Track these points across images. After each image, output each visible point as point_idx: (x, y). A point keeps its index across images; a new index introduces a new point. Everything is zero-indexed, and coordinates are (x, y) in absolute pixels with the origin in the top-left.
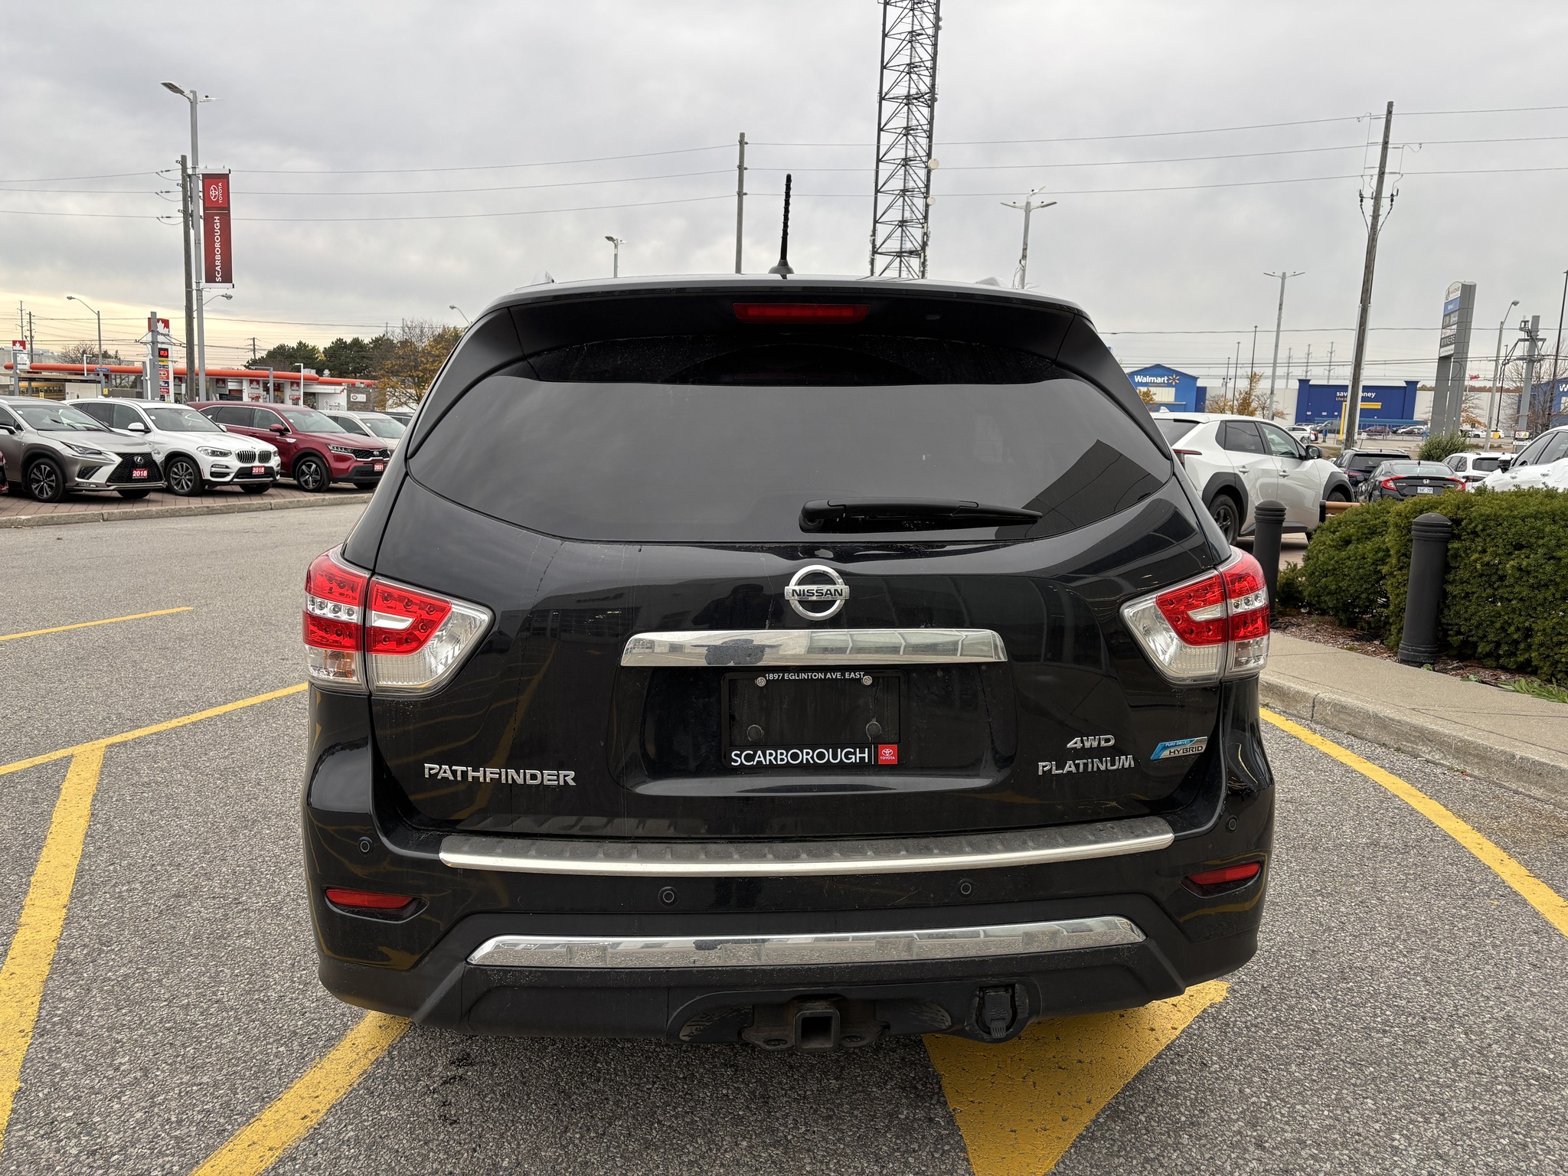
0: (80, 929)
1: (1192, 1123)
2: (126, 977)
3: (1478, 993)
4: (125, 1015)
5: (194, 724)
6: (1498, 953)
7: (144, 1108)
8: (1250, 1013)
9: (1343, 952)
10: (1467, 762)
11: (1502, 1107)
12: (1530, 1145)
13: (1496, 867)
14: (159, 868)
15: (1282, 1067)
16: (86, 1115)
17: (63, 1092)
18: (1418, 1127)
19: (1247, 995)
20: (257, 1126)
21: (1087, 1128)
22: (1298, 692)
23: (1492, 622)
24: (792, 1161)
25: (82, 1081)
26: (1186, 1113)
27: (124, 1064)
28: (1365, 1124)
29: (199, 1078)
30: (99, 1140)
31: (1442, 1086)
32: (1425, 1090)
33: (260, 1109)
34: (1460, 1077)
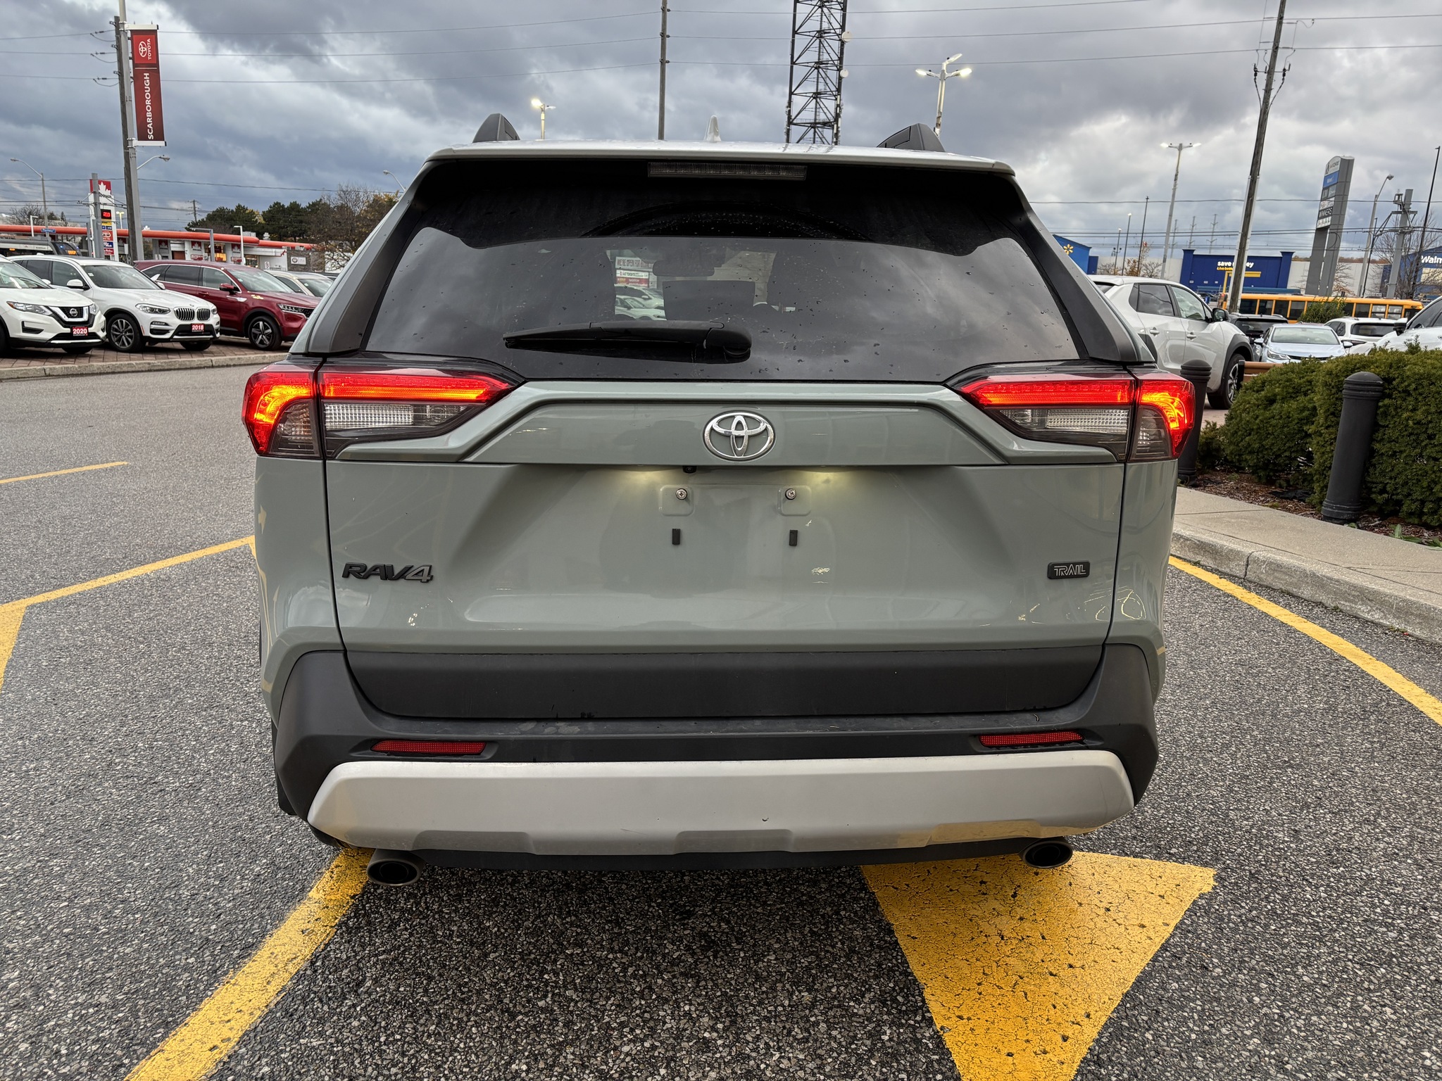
1: (1204, 1041)
2: (25, 871)
4: (20, 918)
5: (121, 583)
7: (31, 1037)
8: (1243, 904)
10: (1408, 622)
15: (1289, 970)
19: (1236, 884)
20: (159, 1059)
21: (1091, 1050)
22: (1231, 550)
23: (1418, 481)
28: (1390, 1039)
29: (96, 997)
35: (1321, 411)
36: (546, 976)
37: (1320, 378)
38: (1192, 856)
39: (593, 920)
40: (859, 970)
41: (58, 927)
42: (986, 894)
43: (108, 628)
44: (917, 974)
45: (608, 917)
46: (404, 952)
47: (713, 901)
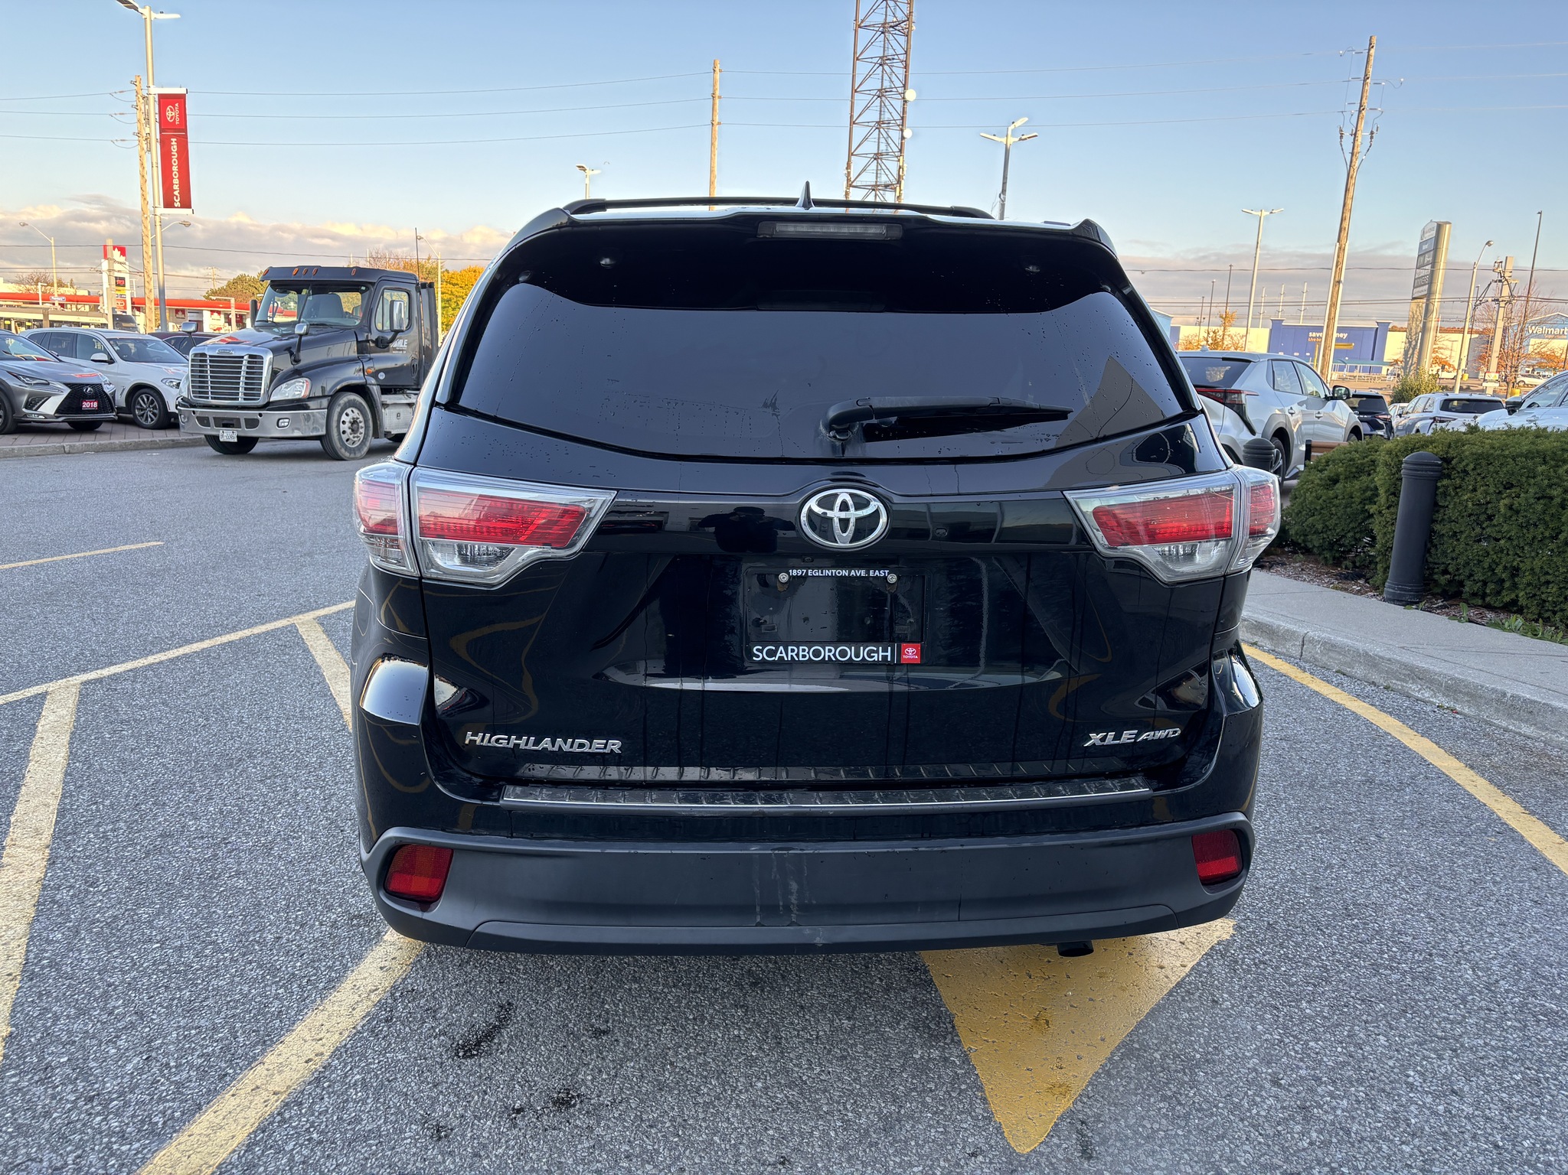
0: (65, 870)
1: (1207, 1061)
2: (115, 918)
3: (1482, 929)
4: (117, 957)
5: (171, 660)
6: (1499, 889)
7: (141, 1053)
8: (1258, 950)
9: (1346, 889)
10: (1457, 701)
11: (1513, 1042)
12: (1543, 1080)
13: (1492, 805)
14: (143, 807)
15: (1293, 1004)
16: (81, 1061)
17: (56, 1036)
18: (1431, 1063)
19: (1254, 932)
20: (260, 1070)
21: (1103, 1066)
22: (1288, 630)
23: (1480, 561)
24: (809, 1101)
25: (76, 1026)
26: (1201, 1050)
27: (118, 1008)
28: (1379, 1061)
29: (197, 1021)
30: (96, 1086)
31: (1452, 1022)
32: (1435, 1025)
33: (263, 1051)
34: (1470, 1013)
35: (1381, 491)
37: (1381, 458)
44: (949, 1007)
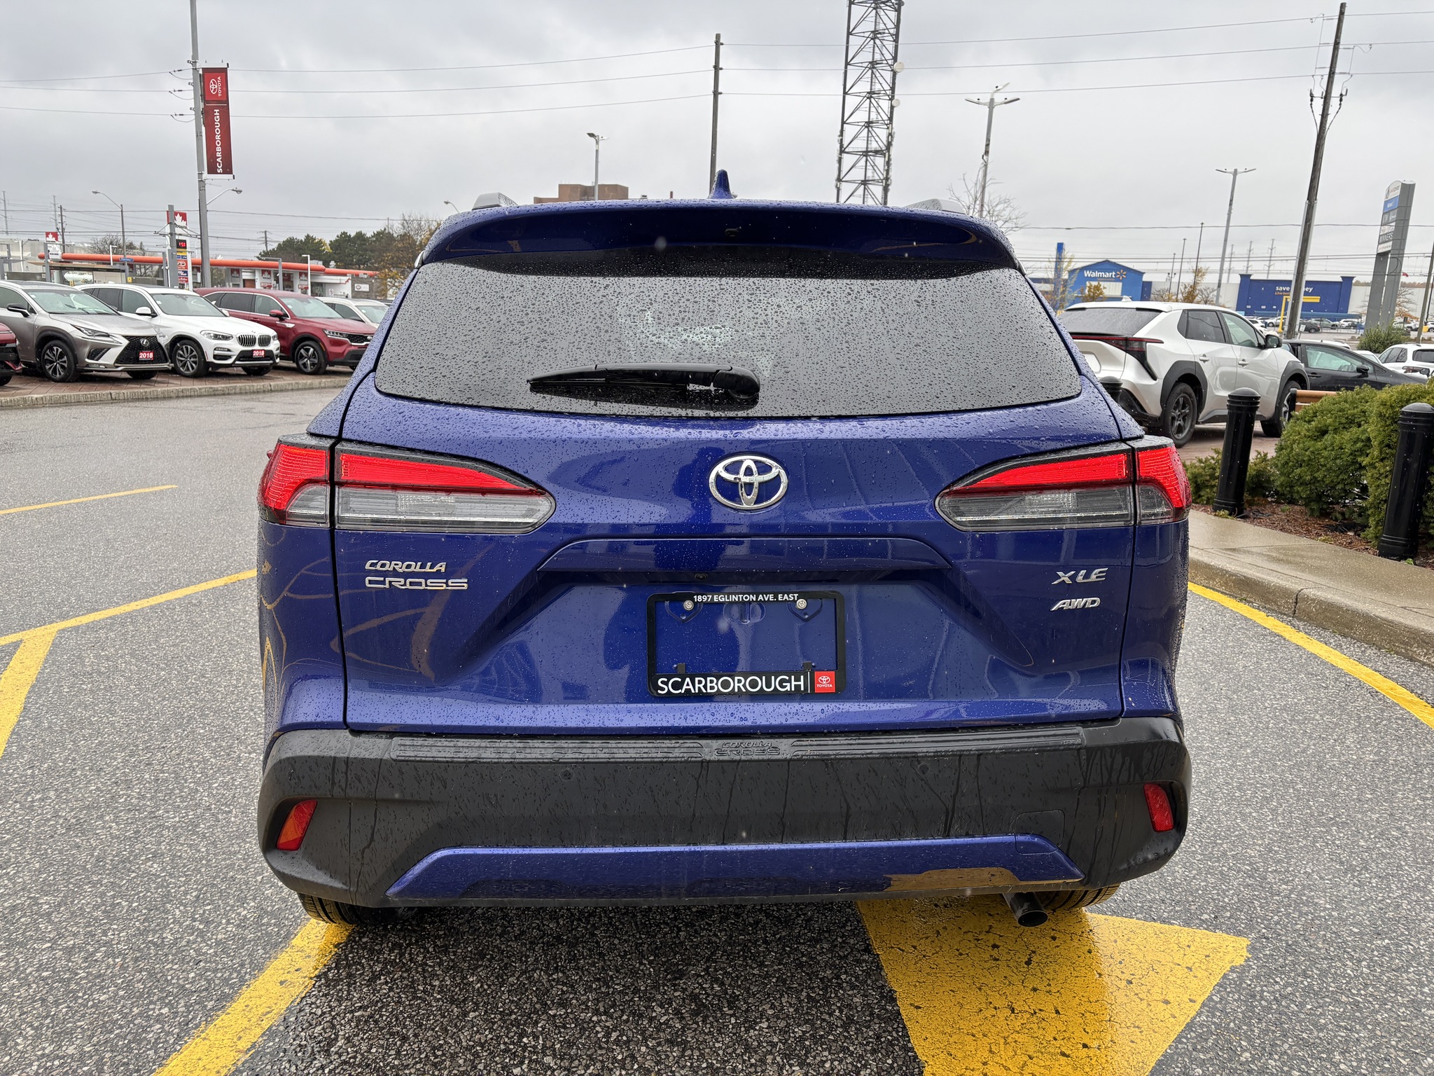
8: (1278, 980)
9: (1371, 898)
14: (79, 773)
19: (1271, 956)
22: (1279, 587)
35: (1375, 443)
36: (525, 1040)
37: (1373, 408)
38: (1224, 923)
39: (581, 977)
40: (856, 1042)
41: (37, 971)
42: (998, 960)
43: (132, 655)
44: (919, 1051)
45: (596, 974)
46: (381, 1008)
47: (708, 960)
